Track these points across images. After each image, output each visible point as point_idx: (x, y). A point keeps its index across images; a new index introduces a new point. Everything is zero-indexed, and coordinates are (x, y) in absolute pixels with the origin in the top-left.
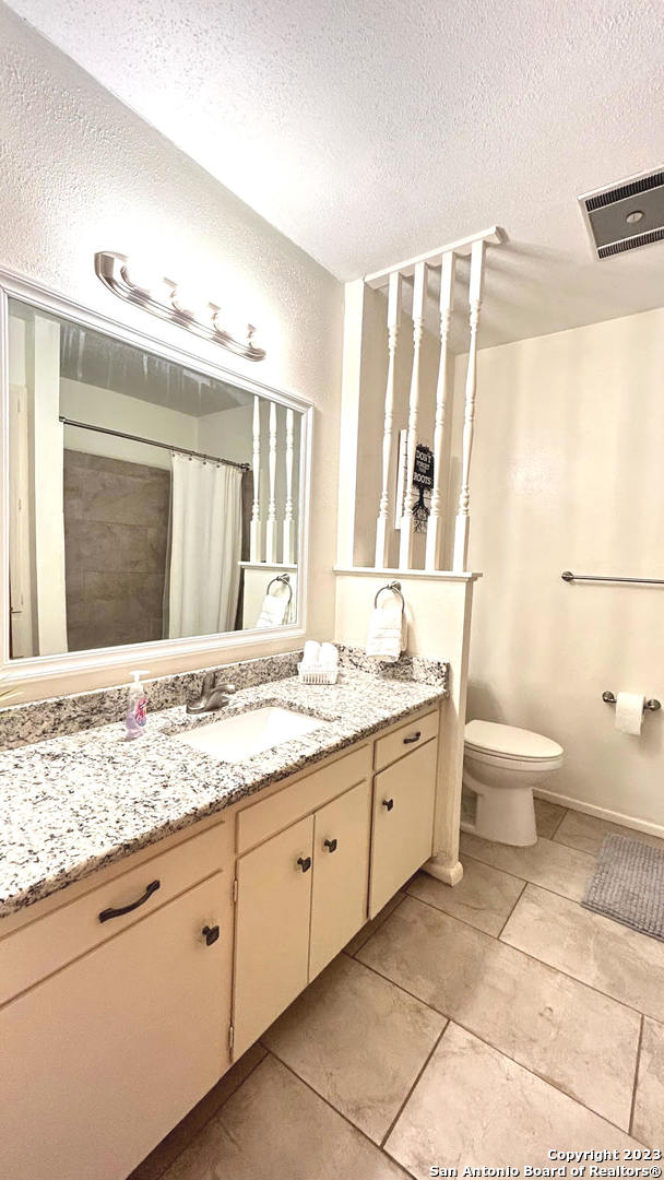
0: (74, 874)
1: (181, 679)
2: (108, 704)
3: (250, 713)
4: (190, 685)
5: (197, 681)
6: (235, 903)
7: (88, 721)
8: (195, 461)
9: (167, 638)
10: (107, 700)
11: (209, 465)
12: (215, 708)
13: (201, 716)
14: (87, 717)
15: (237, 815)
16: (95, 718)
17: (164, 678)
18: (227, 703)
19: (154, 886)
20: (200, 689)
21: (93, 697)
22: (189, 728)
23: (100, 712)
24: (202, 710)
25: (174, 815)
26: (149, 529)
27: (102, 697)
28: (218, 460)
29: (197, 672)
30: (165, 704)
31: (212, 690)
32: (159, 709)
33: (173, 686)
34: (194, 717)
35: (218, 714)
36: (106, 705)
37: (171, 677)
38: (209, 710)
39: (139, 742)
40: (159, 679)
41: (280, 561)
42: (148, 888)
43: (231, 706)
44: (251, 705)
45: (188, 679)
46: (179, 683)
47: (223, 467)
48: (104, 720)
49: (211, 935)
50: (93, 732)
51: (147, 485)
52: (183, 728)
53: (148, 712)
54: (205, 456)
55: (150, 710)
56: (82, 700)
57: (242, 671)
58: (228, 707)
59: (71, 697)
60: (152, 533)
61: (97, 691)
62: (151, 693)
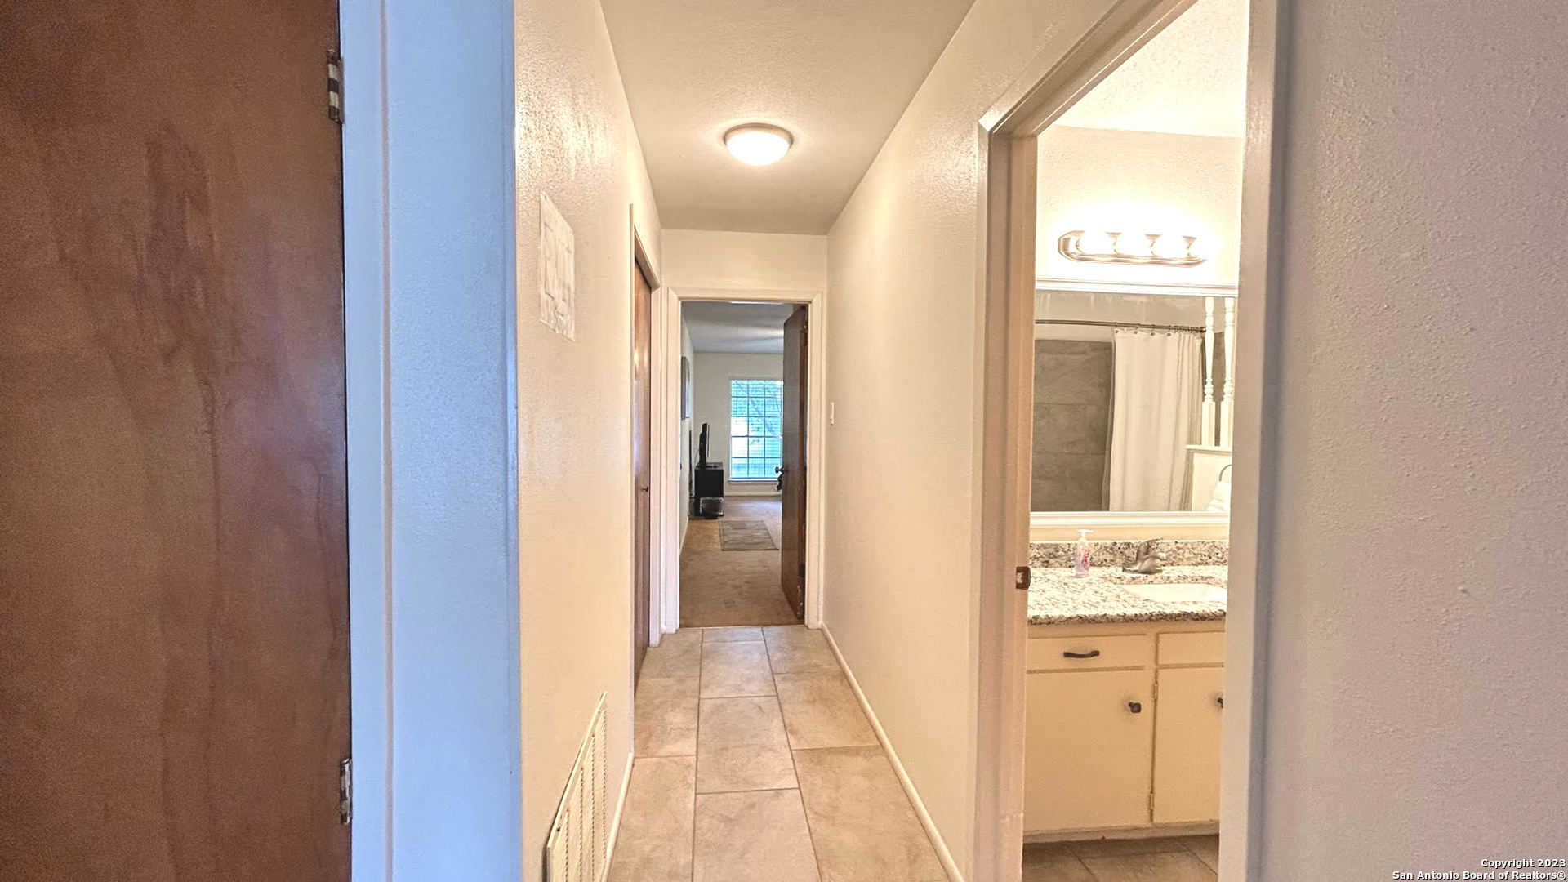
0: (1053, 619)
1: (1118, 545)
2: (1060, 553)
3: (1182, 586)
4: (1127, 552)
5: (1132, 550)
6: (1156, 701)
7: (1047, 562)
8: (1142, 334)
9: (1108, 510)
10: (1060, 550)
11: (1158, 336)
12: (1148, 572)
13: (1135, 575)
14: (1047, 559)
15: (1157, 636)
16: (1052, 561)
17: (1104, 542)
18: (1161, 571)
19: (1096, 653)
20: (1135, 556)
21: (1051, 545)
22: (1124, 582)
23: (1055, 557)
24: (1136, 571)
25: (1111, 612)
26: (1090, 407)
27: (1057, 547)
28: (1169, 328)
29: (1132, 542)
30: (1105, 563)
31: (1145, 557)
32: (1099, 566)
33: (1111, 549)
34: (1128, 576)
35: (1151, 578)
36: (1059, 553)
37: (1109, 543)
38: (1143, 573)
39: (1085, 580)
40: (1100, 542)
41: (1217, 443)
42: (1092, 652)
43: (1164, 574)
44: (1186, 578)
45: (1125, 546)
46: (1116, 548)
47: (1175, 336)
48: (1058, 564)
49: (1135, 708)
50: (1050, 570)
51: (1088, 361)
52: (1119, 581)
53: (1091, 565)
54: (1153, 327)
55: (1093, 565)
56: (1043, 546)
57: (1179, 548)
58: (1160, 574)
59: (1037, 543)
60: (1091, 411)
61: (1054, 542)
62: (1093, 551)
